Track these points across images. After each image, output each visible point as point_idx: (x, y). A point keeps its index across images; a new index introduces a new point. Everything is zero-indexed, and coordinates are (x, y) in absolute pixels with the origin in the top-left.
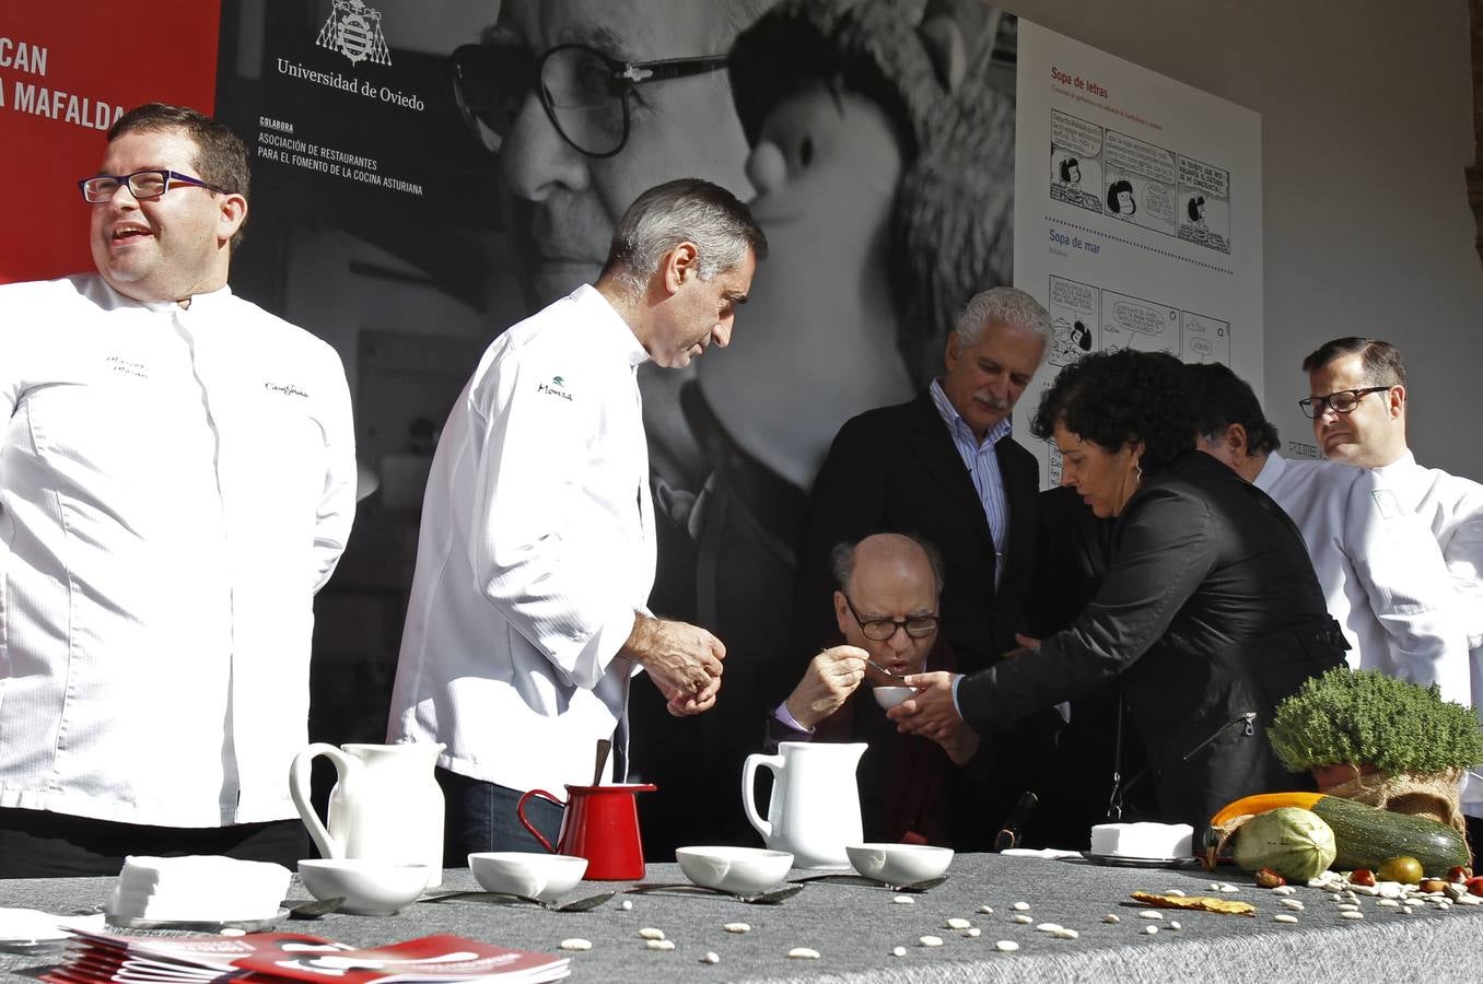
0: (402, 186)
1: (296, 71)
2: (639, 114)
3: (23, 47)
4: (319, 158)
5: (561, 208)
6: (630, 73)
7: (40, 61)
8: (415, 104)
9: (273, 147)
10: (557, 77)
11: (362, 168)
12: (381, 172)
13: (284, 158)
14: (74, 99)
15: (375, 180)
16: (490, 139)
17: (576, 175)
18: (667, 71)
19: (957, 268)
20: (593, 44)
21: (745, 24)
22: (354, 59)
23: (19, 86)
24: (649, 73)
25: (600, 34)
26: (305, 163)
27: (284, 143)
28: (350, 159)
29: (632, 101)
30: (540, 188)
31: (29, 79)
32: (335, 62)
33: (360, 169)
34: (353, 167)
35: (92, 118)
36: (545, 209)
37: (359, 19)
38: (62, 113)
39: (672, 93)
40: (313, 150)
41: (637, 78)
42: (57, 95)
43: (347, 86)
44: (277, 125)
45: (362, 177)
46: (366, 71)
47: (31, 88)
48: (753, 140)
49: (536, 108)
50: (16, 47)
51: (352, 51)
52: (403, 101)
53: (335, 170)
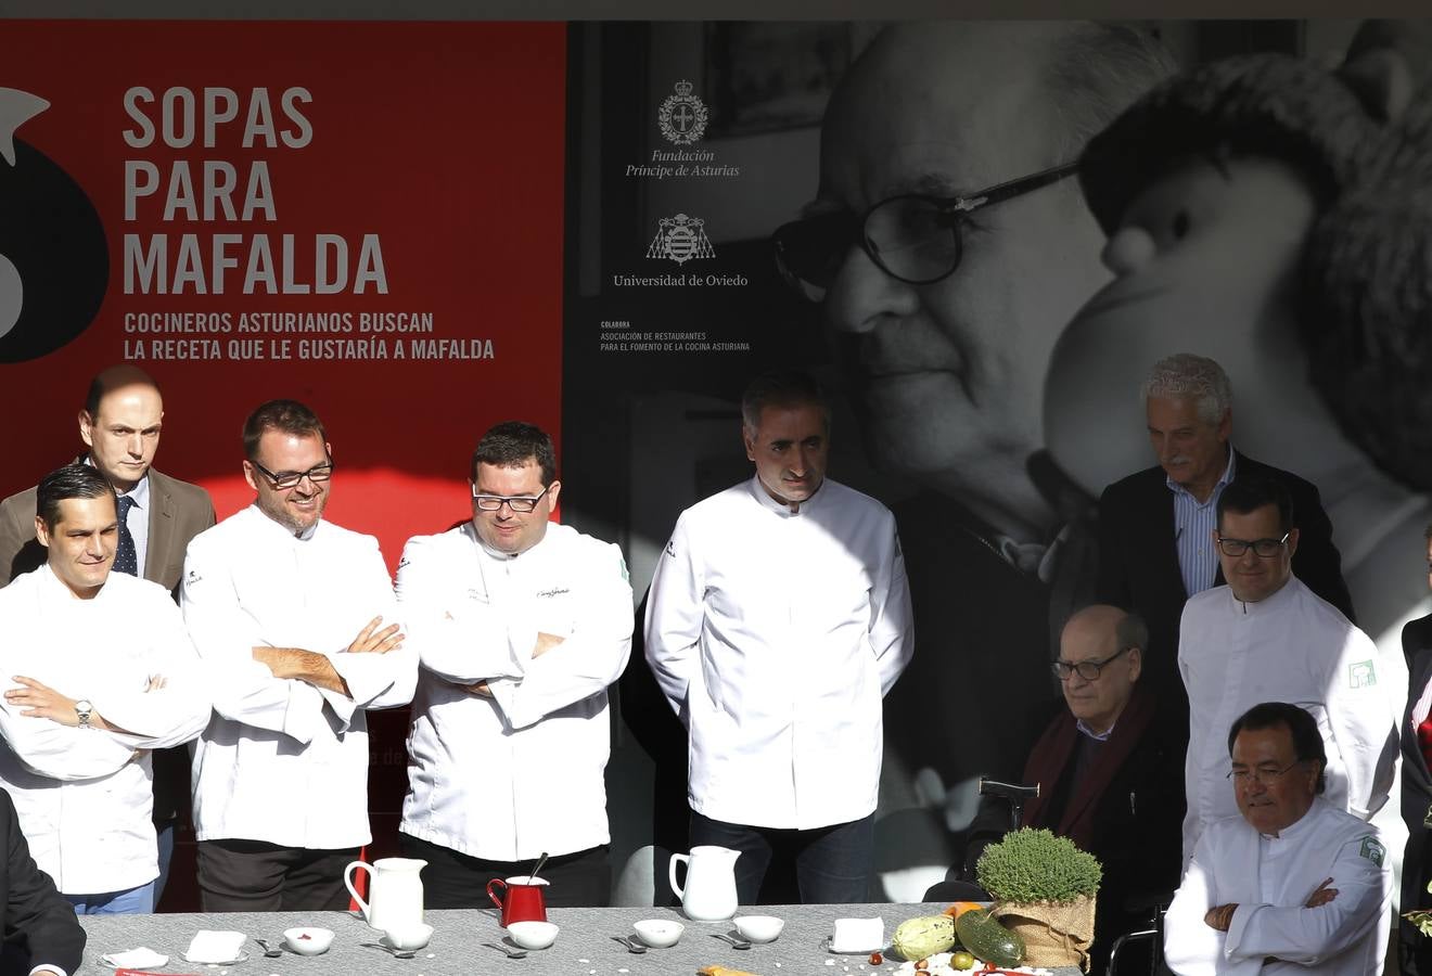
0: (731, 346)
1: (628, 282)
2: (973, 237)
3: (415, 315)
4: (654, 341)
5: (890, 334)
6: (961, 205)
7: (428, 322)
8: (739, 281)
9: (614, 342)
10: (880, 229)
11: (693, 341)
12: (710, 341)
13: (623, 347)
14: (454, 342)
15: (705, 347)
16: (813, 292)
17: (905, 303)
18: (999, 194)
19: (1400, 292)
20: (919, 191)
21: (1098, 127)
22: (681, 260)
23: (414, 342)
24: (984, 200)
25: (926, 181)
26: (641, 347)
27: (623, 337)
28: (682, 336)
29: (964, 229)
30: (867, 322)
31: (418, 336)
32: (668, 267)
33: (691, 341)
34: (684, 342)
35: (468, 352)
36: (873, 339)
37: (685, 229)
38: (446, 354)
39: (1010, 214)
40: (648, 336)
41: (969, 208)
42: (442, 342)
43: (676, 282)
44: (616, 325)
45: (693, 347)
46: (694, 266)
47: (423, 342)
48: (1111, 226)
49: (861, 259)
50: (410, 317)
51: (679, 255)
52: (727, 282)
53: (668, 347)
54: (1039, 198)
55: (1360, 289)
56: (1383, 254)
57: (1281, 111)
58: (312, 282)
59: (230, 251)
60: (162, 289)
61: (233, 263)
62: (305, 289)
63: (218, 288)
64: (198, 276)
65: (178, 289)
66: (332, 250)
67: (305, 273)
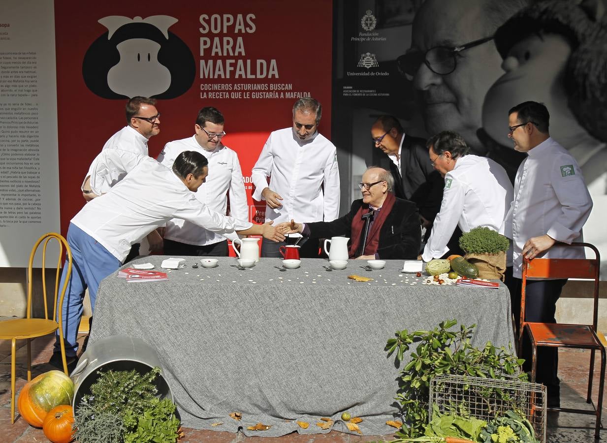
0: (384, 95)
1: (352, 74)
2: (461, 60)
3: (287, 85)
4: (360, 93)
5: (433, 91)
6: (456, 49)
7: (290, 87)
8: (386, 74)
9: (347, 93)
10: (431, 57)
11: (372, 93)
12: (377, 93)
13: (350, 95)
14: (299, 93)
15: (375, 95)
16: (409, 77)
17: (438, 81)
18: (468, 46)
19: (598, 77)
20: (443, 45)
21: (501, 24)
22: (368, 67)
23: (287, 93)
24: (464, 48)
25: (445, 42)
26: (356, 95)
27: (350, 91)
28: (368, 91)
29: (457, 57)
30: (426, 87)
31: (288, 91)
32: (364, 69)
33: (371, 93)
34: (369, 93)
36: (428, 92)
37: (369, 58)
38: (296, 96)
39: (472, 52)
40: (358, 91)
41: (459, 50)
42: (295, 93)
43: (367, 74)
44: (348, 88)
45: (372, 95)
46: (372, 69)
47: (289, 93)
48: (504, 56)
49: (424, 67)
50: (285, 85)
51: (368, 66)
52: (382, 74)
53: (364, 95)
54: (481, 48)
55: (586, 76)
56: (593, 65)
57: (561, 19)
58: (255, 74)
59: (231, 65)
60: (211, 77)
61: (232, 69)
62: (254, 77)
63: (228, 76)
64: (222, 73)
65: (216, 77)
66: (262, 64)
67: (254, 72)
